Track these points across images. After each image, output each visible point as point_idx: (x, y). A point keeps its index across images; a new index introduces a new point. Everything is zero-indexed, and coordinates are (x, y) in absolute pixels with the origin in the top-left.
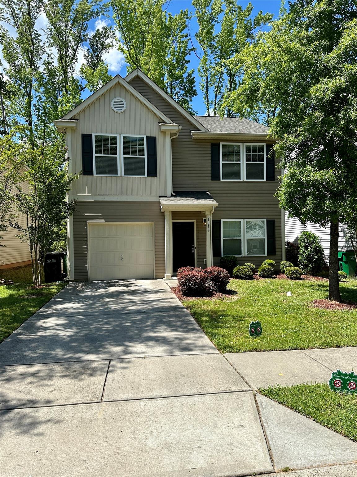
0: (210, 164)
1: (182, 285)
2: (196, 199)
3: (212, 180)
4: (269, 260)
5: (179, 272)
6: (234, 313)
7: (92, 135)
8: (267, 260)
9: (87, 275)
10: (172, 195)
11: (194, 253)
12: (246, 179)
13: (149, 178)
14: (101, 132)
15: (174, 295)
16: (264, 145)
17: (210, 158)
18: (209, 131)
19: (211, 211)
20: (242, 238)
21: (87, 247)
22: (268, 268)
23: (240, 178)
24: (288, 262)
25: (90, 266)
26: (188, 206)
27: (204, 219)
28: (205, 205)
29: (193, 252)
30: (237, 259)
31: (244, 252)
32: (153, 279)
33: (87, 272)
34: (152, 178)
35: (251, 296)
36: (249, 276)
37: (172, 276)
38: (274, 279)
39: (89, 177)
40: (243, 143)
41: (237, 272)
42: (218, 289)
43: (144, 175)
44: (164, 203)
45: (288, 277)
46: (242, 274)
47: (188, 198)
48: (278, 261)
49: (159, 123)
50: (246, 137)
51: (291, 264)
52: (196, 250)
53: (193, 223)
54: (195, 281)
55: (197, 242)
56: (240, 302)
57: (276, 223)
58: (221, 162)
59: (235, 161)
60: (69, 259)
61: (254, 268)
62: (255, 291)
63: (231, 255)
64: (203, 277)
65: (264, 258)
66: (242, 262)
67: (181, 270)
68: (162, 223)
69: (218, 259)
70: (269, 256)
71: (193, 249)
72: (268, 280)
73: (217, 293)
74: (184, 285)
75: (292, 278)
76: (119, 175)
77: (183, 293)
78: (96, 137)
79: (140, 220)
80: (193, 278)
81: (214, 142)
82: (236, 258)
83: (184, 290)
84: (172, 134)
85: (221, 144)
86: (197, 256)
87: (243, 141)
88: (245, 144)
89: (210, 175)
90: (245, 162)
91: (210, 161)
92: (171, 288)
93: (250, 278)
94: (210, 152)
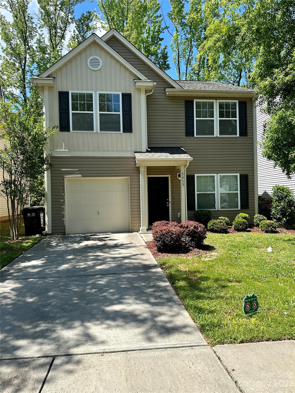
0: (184, 120)
1: (157, 240)
2: (170, 154)
3: (186, 136)
4: (243, 214)
5: (154, 227)
6: (216, 275)
7: (68, 92)
8: (241, 214)
9: (65, 229)
10: (147, 150)
11: (169, 207)
12: (220, 134)
13: (124, 134)
14: (77, 89)
15: (148, 251)
16: (237, 102)
17: (184, 114)
18: (183, 88)
19: (185, 166)
20: (216, 192)
21: (64, 202)
22: (243, 222)
23: (213, 135)
24: (262, 216)
25: (67, 219)
26: (163, 160)
27: (178, 174)
28: (180, 160)
29: (167, 206)
30: (212, 212)
31: (218, 206)
32: (129, 232)
33: (65, 226)
34: (128, 134)
35: (230, 252)
36: (224, 230)
37: (147, 230)
38: (249, 233)
39: (66, 133)
40: (216, 100)
41: (212, 225)
42: (195, 244)
43: (120, 131)
44: (139, 158)
45: (263, 231)
46: (217, 227)
47: (163, 154)
48: (252, 215)
49: (134, 80)
50: (219, 94)
51: (265, 217)
52: (170, 204)
53: (168, 177)
54: (170, 236)
55: (171, 196)
56: (220, 260)
57: (249, 177)
58: (195, 119)
59: (209, 117)
60: (47, 213)
61: (228, 222)
62: (233, 246)
63: (206, 208)
64: (179, 232)
65: (238, 212)
66: (217, 215)
67: (156, 224)
68: (137, 178)
69: (192, 212)
70: (242, 210)
71: (168, 203)
72: (244, 234)
73: (193, 249)
74: (159, 241)
75: (266, 232)
76: (95, 131)
77: (158, 249)
78: (72, 94)
79: (115, 175)
80: (168, 233)
81: (188, 99)
82: (210, 212)
83: (159, 246)
84: (146, 91)
85: (195, 101)
86: (172, 210)
87: (216, 98)
88: (218, 101)
89: (184, 131)
90: (219, 119)
91: (184, 117)
92: (146, 243)
93: (225, 231)
94: (184, 109)
